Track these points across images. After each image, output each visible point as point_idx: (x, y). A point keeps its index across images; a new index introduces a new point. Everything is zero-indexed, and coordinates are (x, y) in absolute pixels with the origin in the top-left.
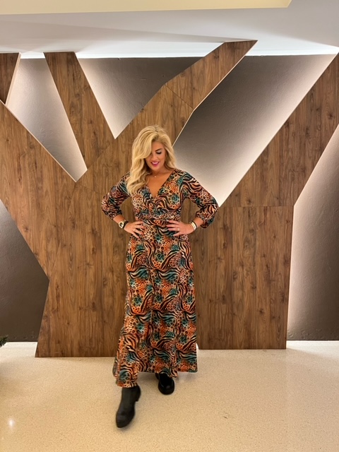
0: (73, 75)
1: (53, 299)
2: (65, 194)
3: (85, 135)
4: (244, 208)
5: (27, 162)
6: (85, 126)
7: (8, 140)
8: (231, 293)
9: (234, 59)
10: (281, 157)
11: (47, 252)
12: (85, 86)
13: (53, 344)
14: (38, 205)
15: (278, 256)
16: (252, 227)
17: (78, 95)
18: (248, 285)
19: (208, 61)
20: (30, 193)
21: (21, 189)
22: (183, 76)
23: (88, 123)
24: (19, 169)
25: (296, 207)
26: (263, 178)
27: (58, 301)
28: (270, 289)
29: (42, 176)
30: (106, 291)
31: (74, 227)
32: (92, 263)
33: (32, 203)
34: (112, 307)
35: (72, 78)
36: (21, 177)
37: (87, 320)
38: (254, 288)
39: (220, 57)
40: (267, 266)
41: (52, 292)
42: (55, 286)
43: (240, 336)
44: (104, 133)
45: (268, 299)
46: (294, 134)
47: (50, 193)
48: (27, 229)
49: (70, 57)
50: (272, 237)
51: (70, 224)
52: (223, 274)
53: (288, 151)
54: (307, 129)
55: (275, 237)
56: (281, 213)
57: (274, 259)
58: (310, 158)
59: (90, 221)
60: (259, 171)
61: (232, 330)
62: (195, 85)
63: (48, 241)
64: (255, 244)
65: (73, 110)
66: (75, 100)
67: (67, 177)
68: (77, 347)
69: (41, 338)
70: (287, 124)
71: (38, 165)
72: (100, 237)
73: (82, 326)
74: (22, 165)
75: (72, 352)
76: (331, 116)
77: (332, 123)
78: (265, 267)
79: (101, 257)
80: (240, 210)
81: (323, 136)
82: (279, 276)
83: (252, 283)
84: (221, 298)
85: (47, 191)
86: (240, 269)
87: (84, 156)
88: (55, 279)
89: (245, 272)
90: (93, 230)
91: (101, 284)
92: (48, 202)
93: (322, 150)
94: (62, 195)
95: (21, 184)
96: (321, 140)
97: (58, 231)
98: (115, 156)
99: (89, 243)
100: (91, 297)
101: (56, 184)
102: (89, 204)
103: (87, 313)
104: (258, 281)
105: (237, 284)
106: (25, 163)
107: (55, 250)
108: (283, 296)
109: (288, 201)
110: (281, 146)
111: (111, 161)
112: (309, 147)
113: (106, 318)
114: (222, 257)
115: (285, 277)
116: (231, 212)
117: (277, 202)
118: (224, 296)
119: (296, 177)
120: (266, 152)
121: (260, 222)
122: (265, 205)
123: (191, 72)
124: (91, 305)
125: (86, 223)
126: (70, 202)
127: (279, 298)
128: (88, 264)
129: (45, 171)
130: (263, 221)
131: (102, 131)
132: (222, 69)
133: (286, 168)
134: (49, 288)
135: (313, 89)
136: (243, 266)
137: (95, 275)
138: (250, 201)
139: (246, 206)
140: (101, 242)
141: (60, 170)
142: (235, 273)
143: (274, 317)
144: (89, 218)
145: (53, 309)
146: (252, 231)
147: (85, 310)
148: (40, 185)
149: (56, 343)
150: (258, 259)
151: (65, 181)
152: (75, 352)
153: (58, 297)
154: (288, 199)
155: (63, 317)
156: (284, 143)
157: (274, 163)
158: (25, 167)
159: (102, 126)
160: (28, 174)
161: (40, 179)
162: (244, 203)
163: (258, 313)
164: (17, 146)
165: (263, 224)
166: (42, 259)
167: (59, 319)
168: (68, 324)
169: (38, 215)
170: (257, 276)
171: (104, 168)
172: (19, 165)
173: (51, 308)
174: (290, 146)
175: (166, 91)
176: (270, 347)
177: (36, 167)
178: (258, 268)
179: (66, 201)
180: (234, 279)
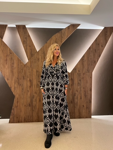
0: (25, 32)
1: (16, 103)
2: (21, 68)
3: (28, 50)
4: (77, 73)
5: (9, 58)
6: (28, 47)
7: (3, 51)
8: (74, 100)
9: (74, 29)
10: (88, 58)
11: (14, 87)
12: (28, 35)
13: (15, 119)
14: (12, 72)
15: (88, 88)
16: (80, 79)
17: (26, 38)
18: (79, 97)
19: (66, 29)
20: (9, 68)
21: (7, 67)
22: (59, 33)
23: (29, 47)
24: (6, 60)
25: (93, 73)
26: (83, 64)
27: (18, 103)
28: (86, 99)
29: (14, 62)
30: (34, 100)
31: (24, 79)
32: (29, 91)
33: (10, 71)
34: (36, 105)
35: (24, 33)
36: (7, 63)
37: (27, 110)
38: (81, 98)
39: (70, 28)
40: (85, 91)
41: (16, 100)
42: (17, 98)
43: (77, 114)
44: (34, 50)
45: (85, 102)
46: (92, 51)
47: (16, 68)
48: (8, 79)
49: (24, 27)
50: (86, 82)
51: (22, 78)
52: (71, 94)
53: (90, 56)
54: (95, 50)
55: (87, 82)
56: (88, 75)
57: (87, 89)
58: (97, 58)
59: (29, 77)
60: (82, 62)
61: (74, 112)
62: (63, 36)
63: (15, 83)
64: (81, 84)
65: (24, 42)
66: (25, 39)
67: (22, 63)
68: (24, 119)
69: (11, 117)
70: (90, 48)
71: (13, 59)
72: (32, 82)
73: (26, 112)
74: (7, 59)
75: (22, 121)
76: (102, 46)
77: (102, 48)
78: (84, 92)
79: (33, 89)
80: (76, 74)
81: (100, 52)
82: (89, 94)
83: (80, 97)
84: (71, 102)
85: (15, 67)
86: (77, 92)
87: (27, 57)
88: (17, 96)
89: (78, 93)
90: (30, 80)
91: (32, 97)
92: (15, 71)
93: (100, 56)
94: (20, 68)
95: (7, 65)
96: (100, 53)
97: (18, 80)
98: (38, 57)
99: (29, 84)
100: (29, 102)
101: (18, 65)
102: (29, 71)
103: (27, 107)
104: (82, 96)
105: (76, 97)
106: (8, 58)
107: (17, 86)
108: (90, 101)
109: (90, 71)
110: (88, 55)
111: (36, 58)
112: (96, 55)
113: (34, 109)
114: (71, 89)
115: (90, 95)
116: (73, 74)
117: (87, 71)
118: (72, 101)
119: (93, 64)
120: (84, 56)
121: (82, 77)
122: (84, 72)
123: (61, 32)
124: (29, 105)
125: (28, 77)
126: (23, 71)
127: (89, 101)
128: (28, 91)
129: (15, 61)
130: (83, 77)
131: (33, 49)
132: (70, 32)
133: (90, 61)
134: (15, 99)
135: (97, 38)
136: (77, 91)
137: (30, 94)
138: (79, 71)
139: (78, 72)
140: (32, 83)
141: (20, 60)
142: (75, 94)
143: (87, 108)
144: (29, 76)
145: (16, 106)
146: (80, 80)
147: (27, 106)
148: (13, 65)
149: (16, 118)
150: (82, 89)
151: (21, 64)
152: (23, 121)
153: (18, 102)
154: (91, 71)
155: (19, 109)
156: (89, 54)
157: (86, 60)
158: (8, 60)
159: (33, 47)
160: (9, 62)
161: (13, 64)
162: (77, 72)
163: (82, 106)
164: (6, 53)
165: (83, 78)
166: (13, 89)
167: (18, 110)
168: (21, 111)
169: (12, 75)
170: (82, 94)
171: (34, 60)
172: (6, 59)
173: (15, 106)
174: (91, 55)
175: (54, 37)
176: (87, 118)
177: (12, 60)
178: (82, 92)
179: (21, 70)
180: (75, 95)
